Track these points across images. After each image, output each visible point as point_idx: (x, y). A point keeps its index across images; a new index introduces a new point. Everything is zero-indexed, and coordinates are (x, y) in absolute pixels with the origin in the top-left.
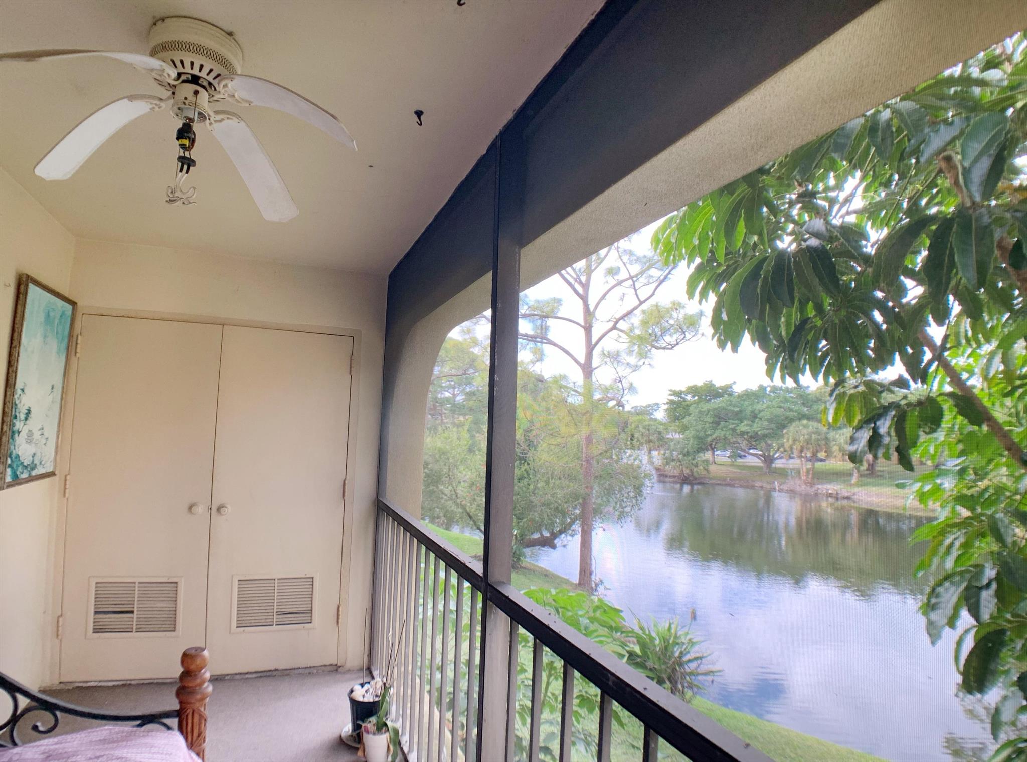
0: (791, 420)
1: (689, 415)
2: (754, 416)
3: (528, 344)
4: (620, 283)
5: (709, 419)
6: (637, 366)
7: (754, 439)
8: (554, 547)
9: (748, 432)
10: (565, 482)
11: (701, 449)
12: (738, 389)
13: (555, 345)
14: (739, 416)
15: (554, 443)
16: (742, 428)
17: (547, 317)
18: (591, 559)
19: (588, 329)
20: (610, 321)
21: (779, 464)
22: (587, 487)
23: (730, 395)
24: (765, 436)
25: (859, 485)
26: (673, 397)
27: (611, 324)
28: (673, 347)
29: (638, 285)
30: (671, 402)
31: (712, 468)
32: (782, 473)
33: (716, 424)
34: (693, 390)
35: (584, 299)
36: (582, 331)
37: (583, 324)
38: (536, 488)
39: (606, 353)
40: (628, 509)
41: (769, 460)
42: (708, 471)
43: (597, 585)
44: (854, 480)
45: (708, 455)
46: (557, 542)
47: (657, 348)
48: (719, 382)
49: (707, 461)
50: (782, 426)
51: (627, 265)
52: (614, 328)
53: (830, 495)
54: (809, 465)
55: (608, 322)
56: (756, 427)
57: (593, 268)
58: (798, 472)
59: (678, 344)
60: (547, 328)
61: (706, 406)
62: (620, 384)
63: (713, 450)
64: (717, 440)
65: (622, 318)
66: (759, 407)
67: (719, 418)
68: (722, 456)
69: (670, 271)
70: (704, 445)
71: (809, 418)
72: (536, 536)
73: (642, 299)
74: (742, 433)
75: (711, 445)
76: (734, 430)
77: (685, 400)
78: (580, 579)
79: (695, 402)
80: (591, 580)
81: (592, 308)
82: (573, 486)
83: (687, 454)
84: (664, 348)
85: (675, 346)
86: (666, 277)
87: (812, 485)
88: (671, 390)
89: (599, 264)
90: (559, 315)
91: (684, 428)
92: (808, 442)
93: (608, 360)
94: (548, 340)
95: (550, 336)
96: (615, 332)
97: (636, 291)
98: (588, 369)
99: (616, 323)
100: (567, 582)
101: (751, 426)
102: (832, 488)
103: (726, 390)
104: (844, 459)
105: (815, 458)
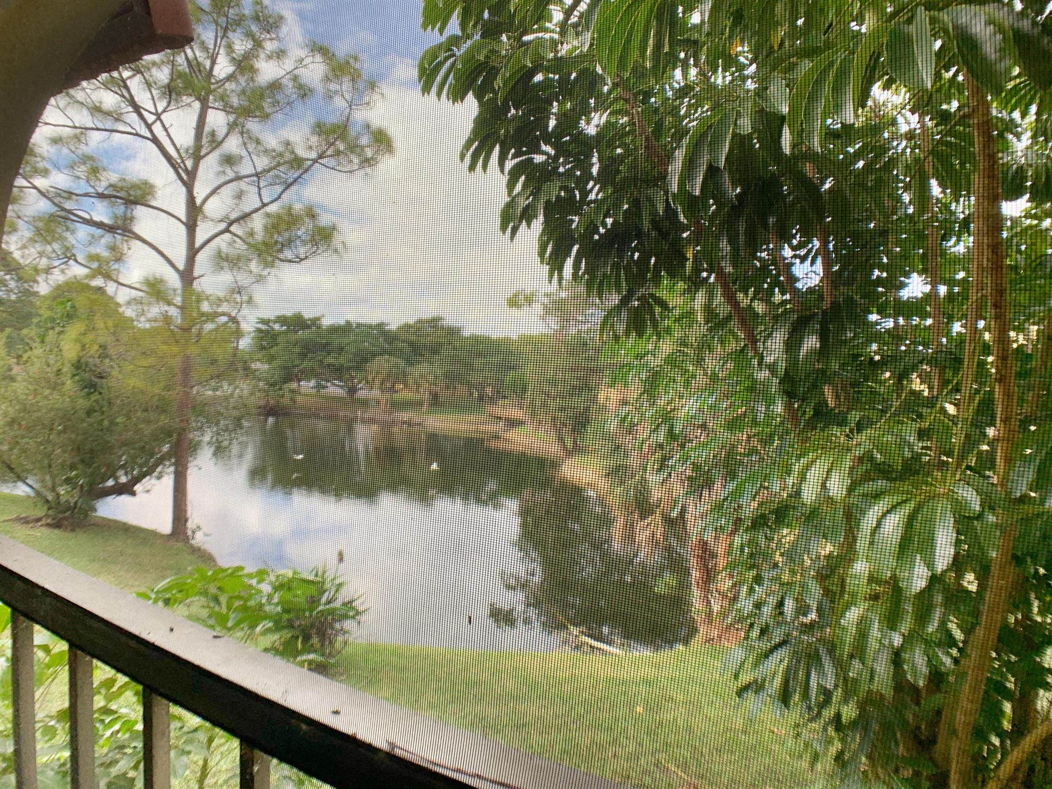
0: (374, 355)
1: (277, 344)
2: (341, 349)
3: (102, 236)
4: (239, 178)
5: (297, 350)
6: (260, 276)
7: (338, 372)
8: (133, 494)
9: (334, 365)
10: (152, 415)
11: (288, 378)
12: (326, 322)
13: (144, 241)
14: (325, 347)
15: (145, 365)
16: (330, 360)
17: (136, 203)
18: (186, 505)
19: (191, 227)
20: (221, 221)
21: (362, 394)
22: (182, 421)
23: (319, 327)
24: (349, 369)
25: (429, 412)
26: (260, 326)
27: (223, 226)
28: (300, 261)
29: (262, 184)
30: (259, 331)
31: (299, 399)
32: (365, 403)
33: (303, 356)
34: (282, 320)
35: (189, 187)
36: (183, 230)
37: (184, 219)
38: (112, 423)
39: (223, 255)
40: (226, 443)
41: (352, 391)
42: (295, 402)
43: (194, 532)
44: (425, 408)
45: (294, 385)
46: (138, 488)
47: (281, 260)
48: (308, 314)
49: (292, 391)
50: (365, 360)
51: (253, 156)
52: (227, 230)
53: (404, 422)
54: (388, 396)
55: (220, 221)
56: (342, 360)
57: (202, 154)
58: (378, 402)
59: (306, 257)
60: (132, 219)
61: (293, 337)
62: (238, 296)
63: (299, 380)
64: (302, 372)
65: (237, 220)
66: (346, 341)
67: (307, 349)
68: (308, 386)
69: (302, 174)
70: (289, 375)
71: (390, 354)
72: (111, 483)
73: (265, 201)
74: (329, 365)
75: (297, 376)
76: (321, 362)
77: (273, 329)
78: (173, 527)
79: (283, 332)
80: (186, 528)
81: (198, 201)
82: (164, 420)
83: (273, 385)
84: (290, 261)
85: (303, 259)
86: (295, 180)
87: (391, 413)
88: (258, 318)
89: (213, 149)
90: (154, 203)
91: (271, 359)
92: (389, 376)
93: (225, 264)
94: (133, 233)
95: (138, 229)
96: (227, 236)
97: (259, 189)
98: (187, 276)
99: (230, 224)
100: (154, 534)
101: (337, 358)
102: (405, 416)
103: (315, 322)
104: (418, 391)
105: (393, 390)
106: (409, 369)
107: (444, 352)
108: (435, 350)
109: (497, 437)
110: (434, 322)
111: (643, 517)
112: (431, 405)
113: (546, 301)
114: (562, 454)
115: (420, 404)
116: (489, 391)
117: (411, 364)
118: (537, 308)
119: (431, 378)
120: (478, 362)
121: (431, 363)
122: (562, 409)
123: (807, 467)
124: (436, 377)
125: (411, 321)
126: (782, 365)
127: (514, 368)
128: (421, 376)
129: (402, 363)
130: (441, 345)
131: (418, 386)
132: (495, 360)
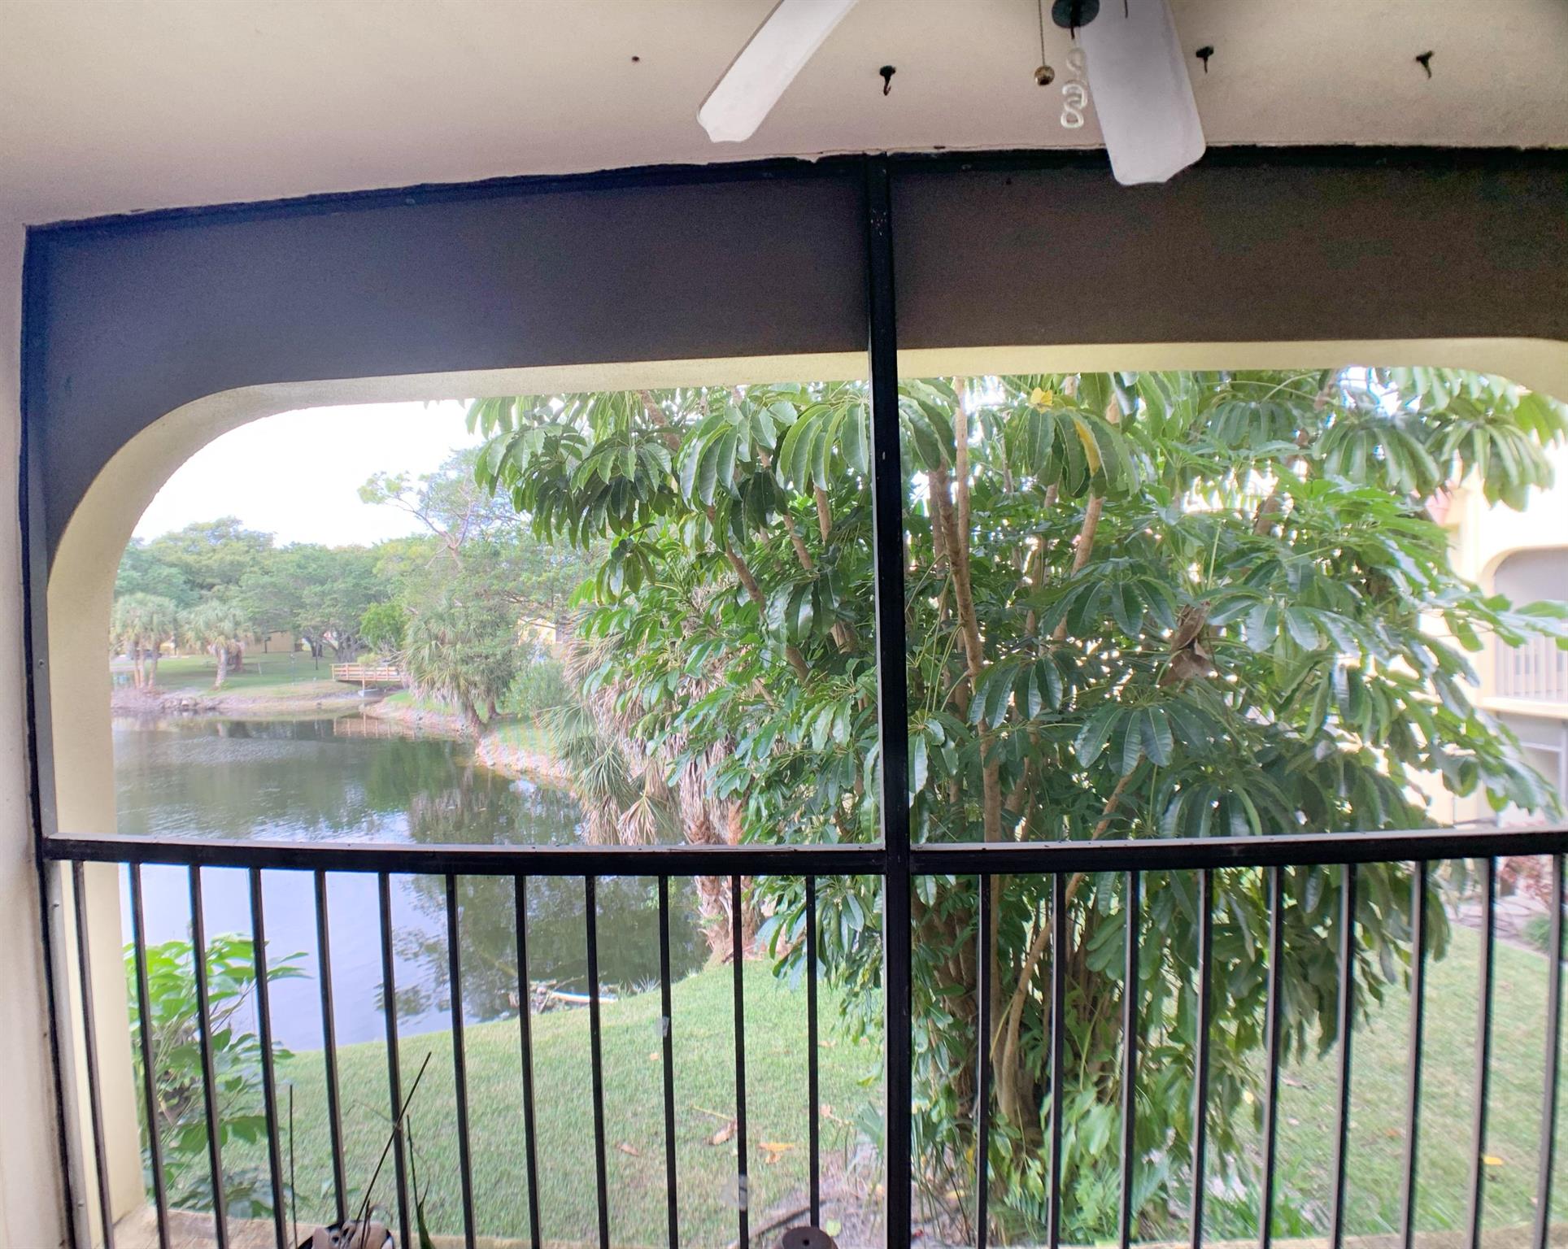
25: (227, 687)
44: (219, 681)
53: (185, 708)
54: (149, 664)
58: (131, 678)
71: (145, 589)
87: (158, 694)
92: (147, 628)
102: (187, 696)
104: (204, 649)
105: (157, 652)
106: (183, 614)
107: (247, 580)
108: (230, 576)
109: (357, 716)
110: (222, 530)
111: (623, 806)
112: (228, 673)
113: (425, 487)
114: (472, 730)
115: (209, 673)
116: (331, 638)
117: (187, 605)
118: (412, 500)
119: (227, 625)
120: (309, 593)
121: (223, 600)
122: (466, 660)
123: (814, 720)
124: (237, 624)
125: (178, 529)
126: (784, 633)
127: (376, 598)
128: (208, 625)
129: (169, 604)
130: (238, 567)
131: (205, 642)
132: (340, 585)
